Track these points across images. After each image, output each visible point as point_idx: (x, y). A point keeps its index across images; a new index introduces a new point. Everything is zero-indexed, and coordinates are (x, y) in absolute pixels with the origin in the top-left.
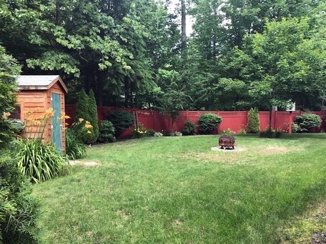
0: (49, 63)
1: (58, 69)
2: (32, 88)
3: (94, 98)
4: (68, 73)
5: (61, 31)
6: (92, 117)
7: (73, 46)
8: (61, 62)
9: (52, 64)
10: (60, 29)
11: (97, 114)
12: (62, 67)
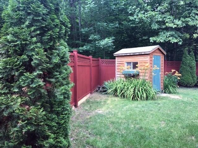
0: (161, 38)
1: (166, 41)
2: (143, 53)
3: (194, 57)
4: (173, 43)
5: (170, 18)
6: (192, 69)
7: (176, 26)
8: (169, 37)
9: (162, 39)
10: (169, 17)
11: (195, 68)
12: (169, 39)
